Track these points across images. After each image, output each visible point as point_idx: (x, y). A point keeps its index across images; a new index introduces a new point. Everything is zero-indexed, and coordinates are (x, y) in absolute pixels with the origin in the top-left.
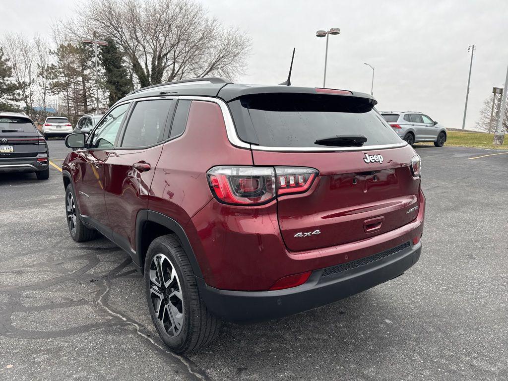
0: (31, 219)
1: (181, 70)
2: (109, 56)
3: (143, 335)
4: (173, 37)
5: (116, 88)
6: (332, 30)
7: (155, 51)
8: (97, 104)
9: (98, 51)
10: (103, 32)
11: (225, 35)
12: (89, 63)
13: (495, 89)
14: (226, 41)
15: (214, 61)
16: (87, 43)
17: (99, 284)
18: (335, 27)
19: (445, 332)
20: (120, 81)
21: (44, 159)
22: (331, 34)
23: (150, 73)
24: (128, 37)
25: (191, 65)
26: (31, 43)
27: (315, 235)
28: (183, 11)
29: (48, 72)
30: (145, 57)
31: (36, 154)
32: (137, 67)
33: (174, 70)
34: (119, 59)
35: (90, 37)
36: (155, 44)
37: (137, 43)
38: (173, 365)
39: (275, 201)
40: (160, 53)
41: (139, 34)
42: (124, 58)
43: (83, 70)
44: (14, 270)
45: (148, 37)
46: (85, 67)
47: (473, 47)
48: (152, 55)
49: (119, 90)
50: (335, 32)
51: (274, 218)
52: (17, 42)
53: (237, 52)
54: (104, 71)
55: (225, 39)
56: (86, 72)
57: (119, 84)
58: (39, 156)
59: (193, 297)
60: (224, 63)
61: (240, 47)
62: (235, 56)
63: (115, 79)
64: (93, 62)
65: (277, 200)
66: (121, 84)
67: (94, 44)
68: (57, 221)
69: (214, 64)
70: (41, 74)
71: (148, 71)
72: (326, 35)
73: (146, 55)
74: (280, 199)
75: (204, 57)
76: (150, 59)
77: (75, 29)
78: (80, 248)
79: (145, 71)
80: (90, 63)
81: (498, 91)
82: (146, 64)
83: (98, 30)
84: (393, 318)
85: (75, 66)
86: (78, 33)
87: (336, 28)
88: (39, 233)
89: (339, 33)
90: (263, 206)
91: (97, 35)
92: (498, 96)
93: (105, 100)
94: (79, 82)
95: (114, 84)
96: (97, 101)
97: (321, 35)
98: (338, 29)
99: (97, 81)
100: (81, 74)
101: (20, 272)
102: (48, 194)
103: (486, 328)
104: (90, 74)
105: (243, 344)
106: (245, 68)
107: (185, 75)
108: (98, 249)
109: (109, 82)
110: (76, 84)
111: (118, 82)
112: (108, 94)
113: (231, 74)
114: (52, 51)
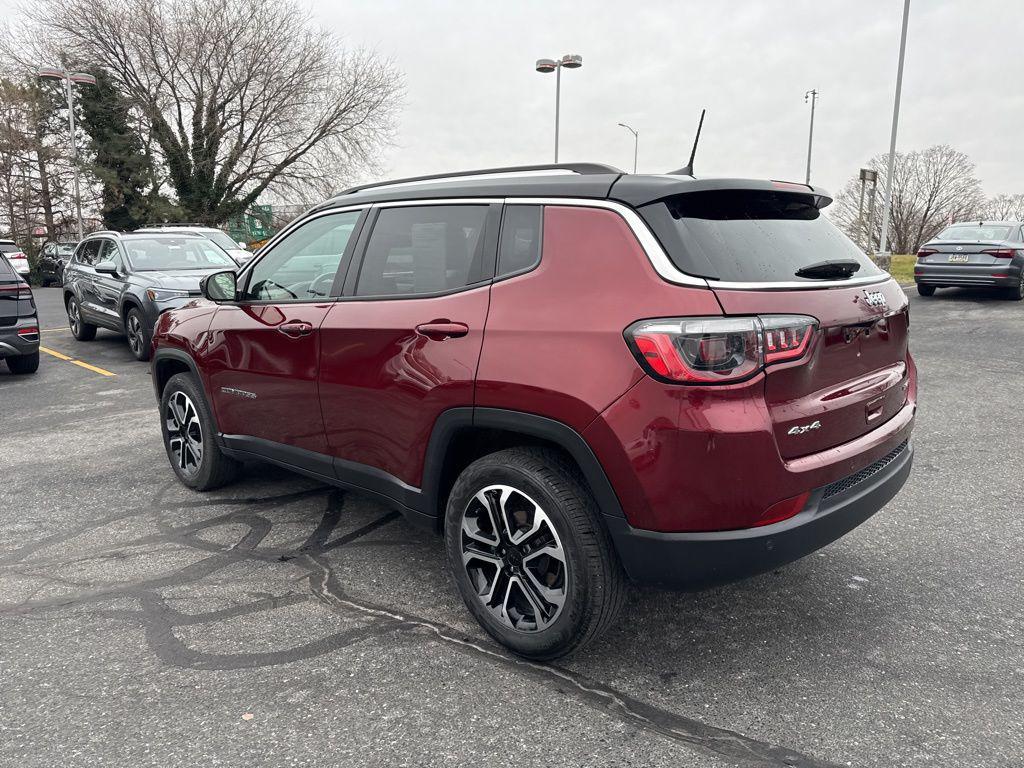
0: (62, 453)
1: (256, 136)
2: (99, 107)
3: (455, 641)
4: (237, 67)
5: (118, 174)
6: (566, 58)
7: (199, 97)
8: (76, 209)
9: (72, 95)
10: (81, 54)
11: (349, 65)
12: (54, 122)
13: (863, 172)
14: (351, 77)
15: (326, 118)
16: (46, 79)
17: (301, 562)
18: (572, 53)
19: (955, 586)
20: (128, 160)
21: (31, 329)
22: (564, 66)
23: (191, 142)
24: (137, 66)
25: (277, 124)
27: (814, 429)
28: (257, 14)
30: (176, 108)
31: (13, 320)
32: (160, 130)
33: (241, 136)
34: (122, 112)
35: (53, 65)
36: (199, 82)
37: (158, 80)
38: (545, 682)
39: (761, 375)
40: (213, 100)
41: (162, 60)
42: (133, 111)
43: (40, 136)
44: (104, 552)
45: (183, 68)
46: (43, 131)
47: (814, 93)
48: (194, 104)
49: (123, 179)
50: (572, 64)
51: (762, 403)
53: (375, 99)
54: (89, 139)
55: (349, 74)
56: (48, 141)
57: (125, 166)
58: (20, 323)
59: (592, 554)
60: (350, 121)
61: (380, 90)
62: (372, 108)
63: (116, 157)
64: (62, 119)
65: (765, 372)
66: (131, 166)
67: (64, 81)
68: (122, 454)
69: (328, 124)
71: (185, 139)
72: (556, 68)
73: (179, 106)
74: (769, 370)
75: (305, 110)
76: (188, 113)
77: (14, 47)
78: (212, 503)
79: (179, 139)
80: (57, 121)
81: (869, 176)
82: (180, 124)
83: (70, 51)
84: (864, 574)
85: (24, 129)
86: (22, 56)
87: (575, 54)
88: (101, 479)
89: (580, 65)
90: (745, 384)
91: (69, 61)
92: (869, 185)
93: (94, 202)
94: (32, 164)
95: (113, 166)
96: (78, 204)
97: (545, 68)
98: (578, 57)
99: (75, 161)
100: (35, 143)
101: (121, 557)
102: (61, 403)
103: (1014, 574)
104: (56, 144)
105: (641, 637)
106: (394, 131)
107: (262, 146)
108: (250, 501)
109: (102, 161)
110: (25, 165)
111: (122, 163)
112: (99, 188)
113: (364, 144)
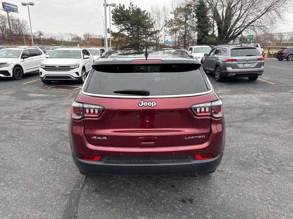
2: (200, 11)
5: (201, 29)
9: (194, 9)
12: (189, 16)
16: (189, 5)
20: (204, 25)
26: (161, 9)
27: (103, 139)
29: (169, 24)
39: (83, 120)
43: (186, 21)
46: (187, 19)
48: (227, 7)
49: (203, 31)
52: (155, 10)
54: (197, 20)
57: (203, 27)
64: (191, 16)
66: (205, 27)
67: (192, 5)
70: (165, 25)
71: (223, 17)
73: (223, 8)
74: (85, 119)
76: (225, 10)
79: (221, 18)
82: (222, 13)
93: (194, 37)
94: (183, 28)
95: (200, 27)
99: (191, 27)
104: (189, 22)
109: (198, 27)
112: (196, 33)
114: (172, 12)
